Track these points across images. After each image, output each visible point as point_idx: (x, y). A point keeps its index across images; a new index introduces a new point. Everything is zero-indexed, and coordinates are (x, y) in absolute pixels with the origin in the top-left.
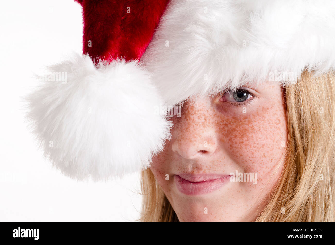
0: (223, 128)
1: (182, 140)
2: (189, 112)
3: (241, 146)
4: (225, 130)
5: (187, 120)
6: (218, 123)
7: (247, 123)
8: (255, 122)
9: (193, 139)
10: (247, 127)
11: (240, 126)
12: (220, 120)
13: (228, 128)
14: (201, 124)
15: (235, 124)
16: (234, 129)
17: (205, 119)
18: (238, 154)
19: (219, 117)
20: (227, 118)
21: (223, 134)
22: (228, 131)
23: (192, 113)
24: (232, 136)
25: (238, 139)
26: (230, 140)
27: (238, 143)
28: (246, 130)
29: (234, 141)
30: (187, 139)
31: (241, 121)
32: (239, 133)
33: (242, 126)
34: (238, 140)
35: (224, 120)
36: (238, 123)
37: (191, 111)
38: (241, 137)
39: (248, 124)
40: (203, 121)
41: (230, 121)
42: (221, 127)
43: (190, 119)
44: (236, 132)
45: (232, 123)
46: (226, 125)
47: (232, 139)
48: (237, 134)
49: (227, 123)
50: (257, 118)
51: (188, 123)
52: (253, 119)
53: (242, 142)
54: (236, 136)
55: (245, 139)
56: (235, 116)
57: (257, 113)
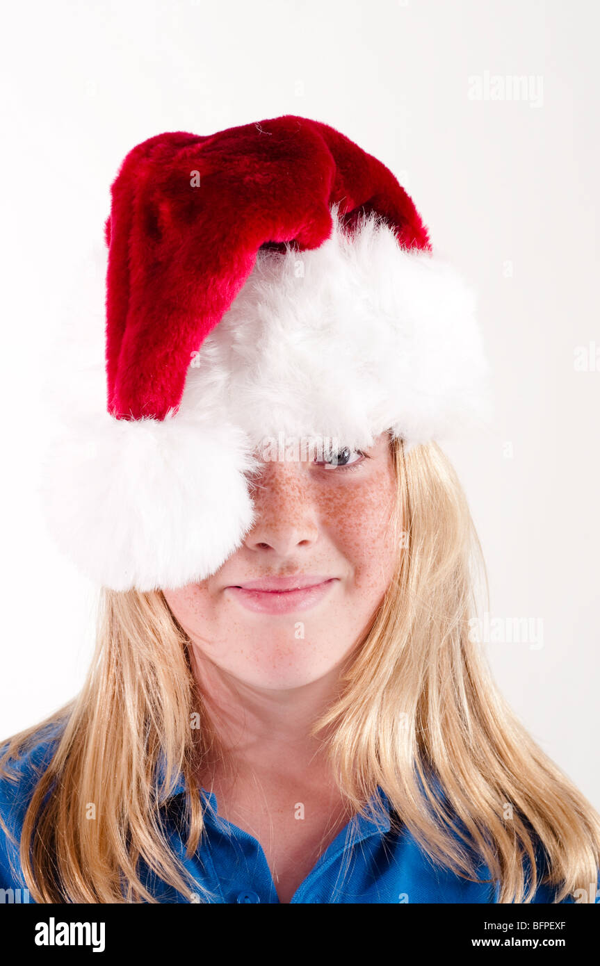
0: (327, 504)
1: (278, 523)
2: (277, 480)
3: (358, 530)
4: (330, 508)
5: (277, 493)
6: (317, 497)
7: (361, 494)
8: (372, 492)
9: (295, 522)
10: (363, 501)
11: (352, 499)
12: (319, 494)
13: (334, 503)
14: (297, 498)
15: (344, 497)
16: (345, 505)
17: (300, 492)
18: (352, 544)
19: (315, 488)
20: (329, 489)
21: (328, 513)
22: (335, 508)
23: (282, 482)
24: (344, 516)
25: (353, 518)
26: (340, 522)
27: (354, 526)
28: (363, 505)
29: (347, 523)
30: (285, 522)
31: (352, 492)
32: (354, 511)
33: (355, 499)
34: (353, 520)
35: (325, 492)
36: (349, 494)
37: (280, 480)
38: (357, 516)
39: (363, 496)
40: (298, 494)
41: (336, 492)
42: (323, 503)
43: (282, 491)
44: (348, 508)
45: (338, 496)
46: (329, 500)
47: (344, 520)
48: (351, 512)
49: (330, 496)
50: (374, 487)
51: (280, 498)
52: (369, 488)
53: (360, 525)
54: (349, 515)
55: (363, 518)
56: (341, 485)
57: (372, 480)
